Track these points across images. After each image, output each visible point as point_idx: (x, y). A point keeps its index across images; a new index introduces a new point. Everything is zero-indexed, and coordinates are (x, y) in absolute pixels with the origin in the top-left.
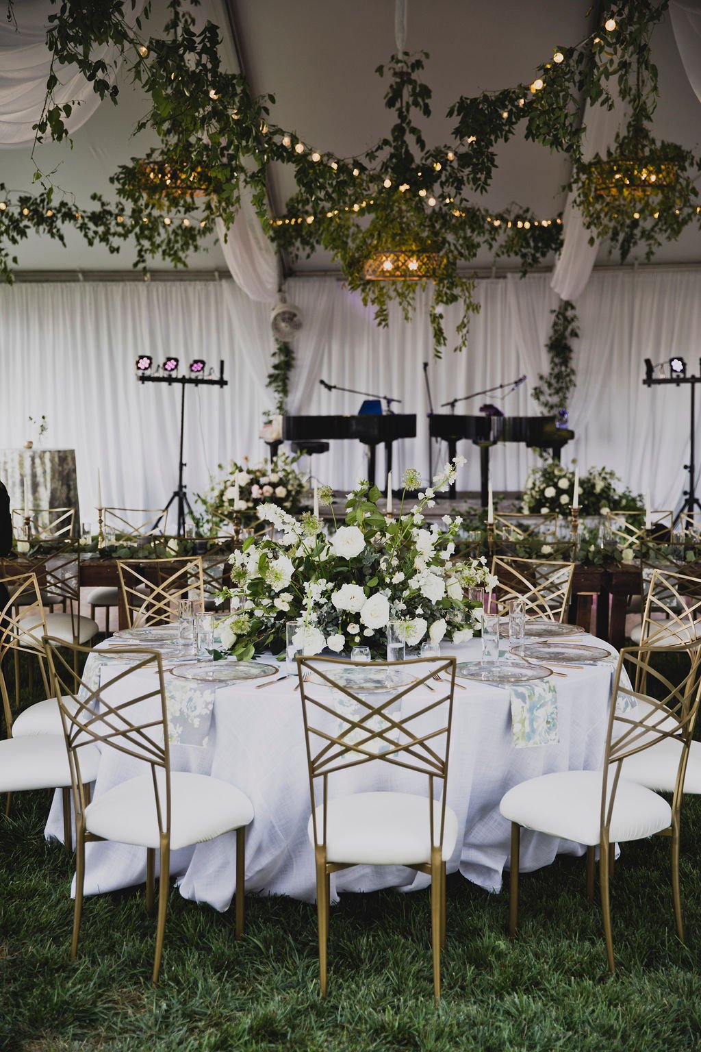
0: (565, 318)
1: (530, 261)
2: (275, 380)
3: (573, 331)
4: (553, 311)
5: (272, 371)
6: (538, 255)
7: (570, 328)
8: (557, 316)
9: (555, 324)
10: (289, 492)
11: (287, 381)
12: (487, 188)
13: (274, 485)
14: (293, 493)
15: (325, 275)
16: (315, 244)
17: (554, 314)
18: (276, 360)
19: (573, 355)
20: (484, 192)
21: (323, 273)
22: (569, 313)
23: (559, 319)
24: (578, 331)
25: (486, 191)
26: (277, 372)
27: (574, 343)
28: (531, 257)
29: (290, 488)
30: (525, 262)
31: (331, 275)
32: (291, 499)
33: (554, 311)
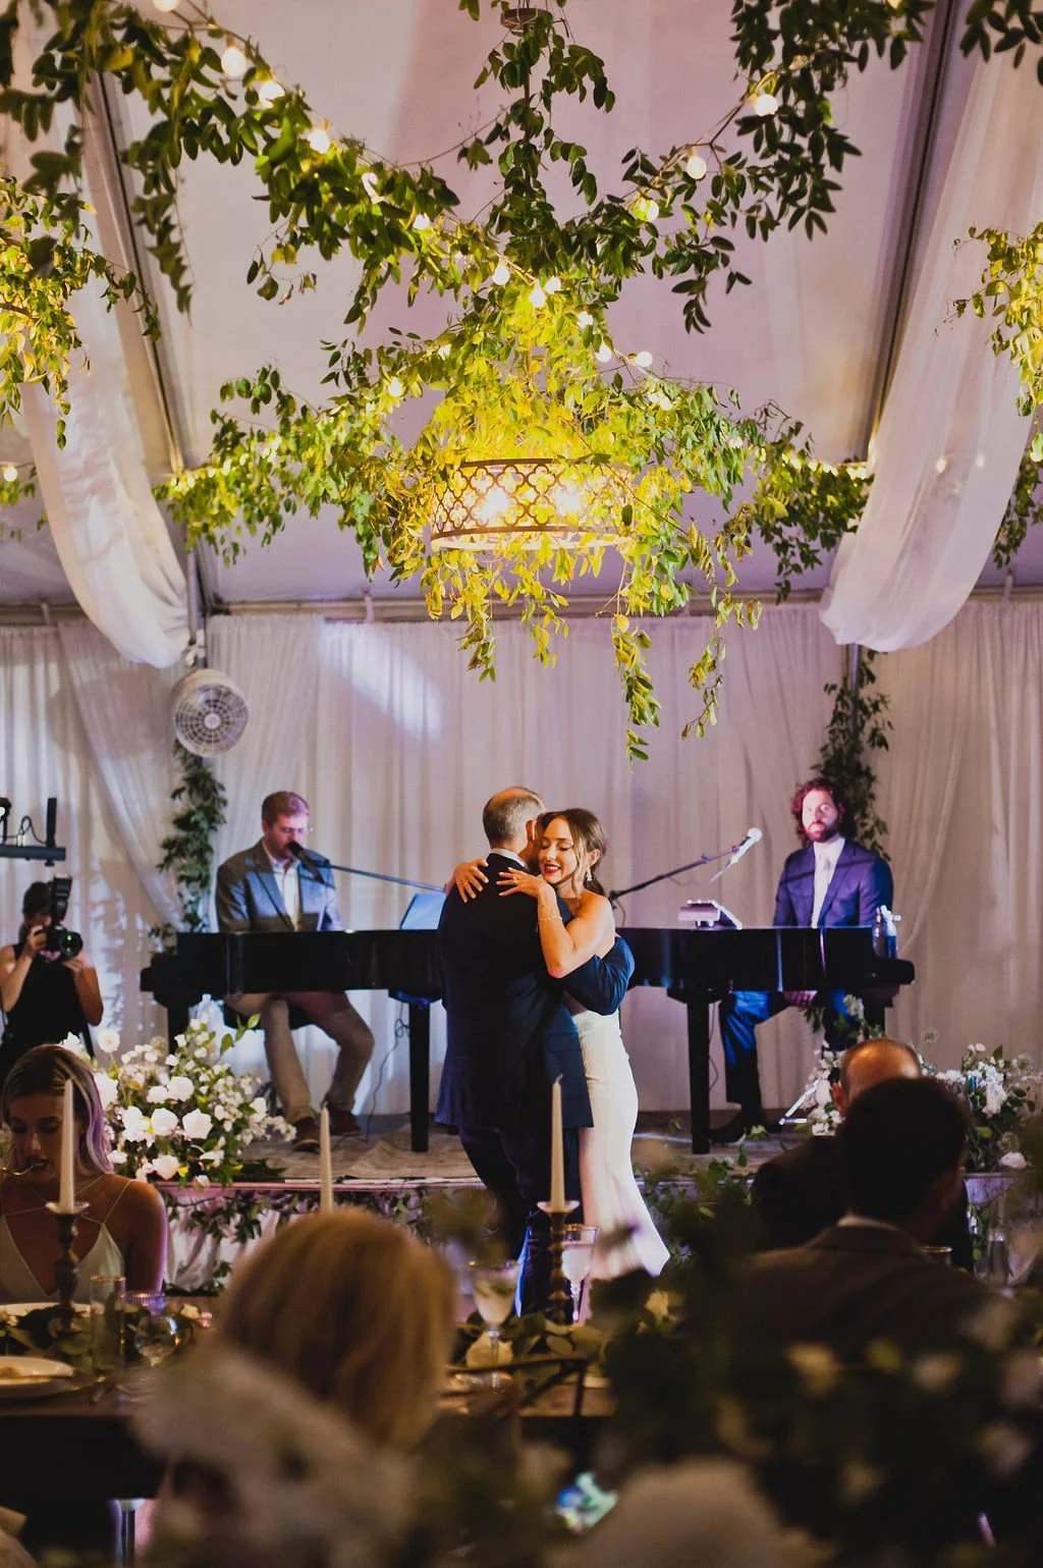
0: (859, 704)
1: (797, 560)
2: (181, 853)
3: (875, 732)
4: (830, 688)
5: (173, 832)
6: (815, 544)
7: (869, 725)
8: (840, 698)
9: (838, 717)
10: (217, 1126)
11: (208, 855)
12: (824, 216)
13: (180, 1109)
14: (228, 1127)
15: (298, 610)
16: (282, 511)
17: (835, 694)
18: (181, 805)
19: (876, 788)
20: (816, 228)
21: (294, 606)
22: (867, 693)
23: (844, 704)
24: (887, 733)
25: (823, 228)
26: (182, 834)
27: (879, 762)
28: (797, 551)
29: (220, 1113)
30: (785, 562)
31: (312, 610)
32: (222, 1141)
33: (834, 687)
